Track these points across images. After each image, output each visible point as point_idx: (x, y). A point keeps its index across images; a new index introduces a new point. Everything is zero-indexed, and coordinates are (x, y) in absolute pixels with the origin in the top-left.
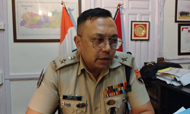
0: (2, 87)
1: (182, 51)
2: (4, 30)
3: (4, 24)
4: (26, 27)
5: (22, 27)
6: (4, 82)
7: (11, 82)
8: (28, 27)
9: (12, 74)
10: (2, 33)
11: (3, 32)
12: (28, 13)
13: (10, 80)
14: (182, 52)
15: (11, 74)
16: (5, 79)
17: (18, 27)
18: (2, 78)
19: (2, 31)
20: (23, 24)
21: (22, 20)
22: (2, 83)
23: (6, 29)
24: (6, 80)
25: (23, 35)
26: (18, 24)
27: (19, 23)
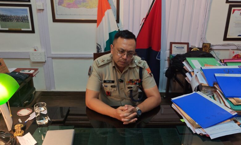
0: (46, 64)
1: (229, 36)
2: (43, 10)
3: (43, 4)
5: (60, 6)
6: (46, 60)
7: (53, 60)
8: (65, 7)
9: (54, 53)
13: (52, 58)
16: (48, 57)
17: (56, 6)
18: (45, 56)
20: (60, 3)
22: (46, 61)
23: (45, 8)
25: (62, 15)
27: (57, 2)
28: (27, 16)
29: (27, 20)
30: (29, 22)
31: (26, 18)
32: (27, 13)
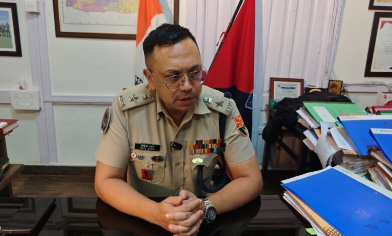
0: (40, 114)
1: (374, 68)
2: (38, 13)
3: (38, 3)
4: (77, 8)
5: (69, 8)
6: (42, 107)
7: (56, 108)
8: (80, 9)
9: (56, 94)
10: (35, 19)
11: (37, 18)
13: (53, 104)
14: (372, 70)
15: (54, 94)
16: (44, 102)
17: (63, 8)
18: (40, 99)
19: (35, 15)
20: (71, 2)
22: (40, 109)
23: (41, 11)
24: (46, 103)
25: (72, 24)
26: (62, 2)
27: (65, 1)
32: (8, 19)
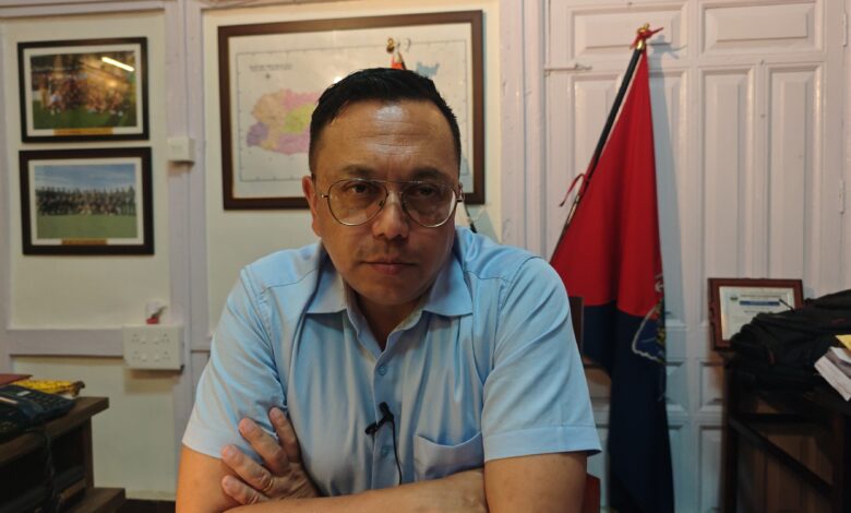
0: (182, 377)
2: (189, 164)
3: (192, 142)
4: (269, 148)
5: (254, 149)
6: (187, 363)
8: (274, 150)
10: (185, 175)
11: (189, 171)
12: (274, 96)
16: (192, 352)
17: (240, 149)
18: (183, 345)
19: (185, 168)
20: (255, 137)
21: (254, 121)
23: (197, 159)
24: (194, 355)
25: (258, 180)
26: (240, 138)
27: (244, 134)
28: (132, 192)
29: (132, 204)
30: (134, 214)
31: (128, 200)
32: (133, 180)
